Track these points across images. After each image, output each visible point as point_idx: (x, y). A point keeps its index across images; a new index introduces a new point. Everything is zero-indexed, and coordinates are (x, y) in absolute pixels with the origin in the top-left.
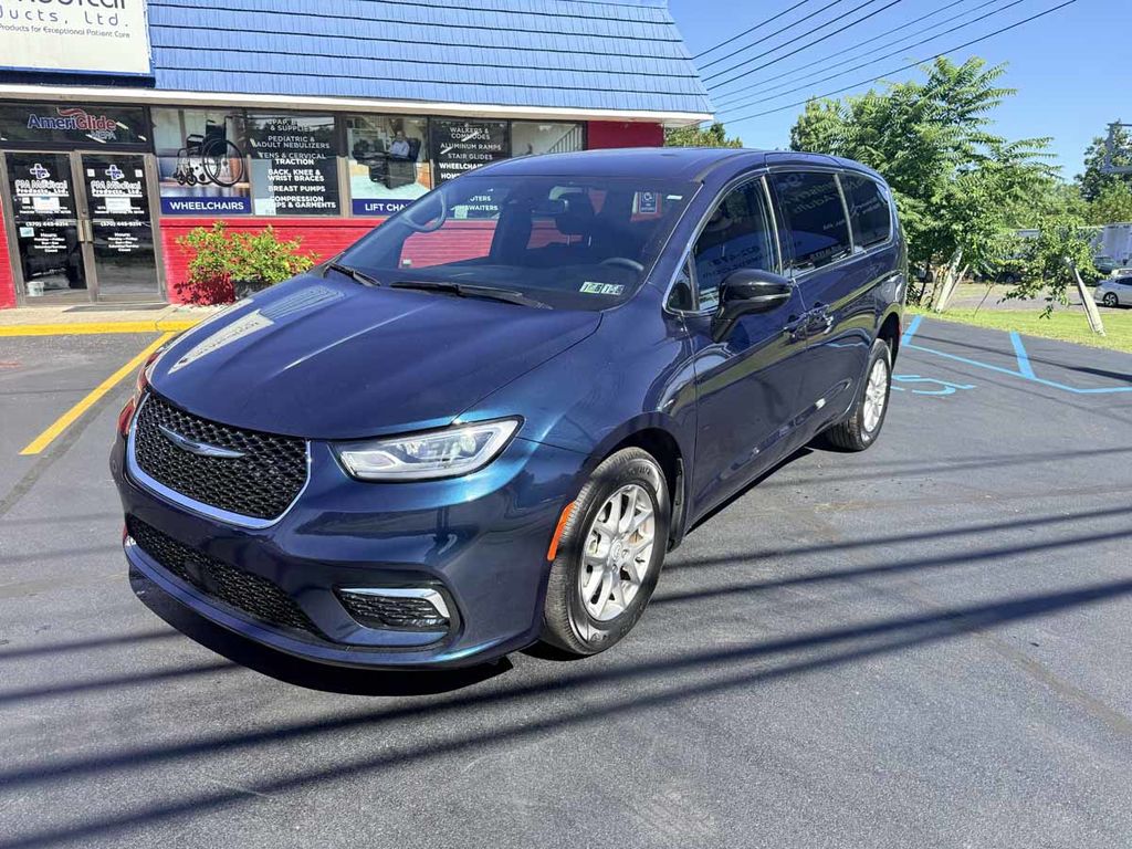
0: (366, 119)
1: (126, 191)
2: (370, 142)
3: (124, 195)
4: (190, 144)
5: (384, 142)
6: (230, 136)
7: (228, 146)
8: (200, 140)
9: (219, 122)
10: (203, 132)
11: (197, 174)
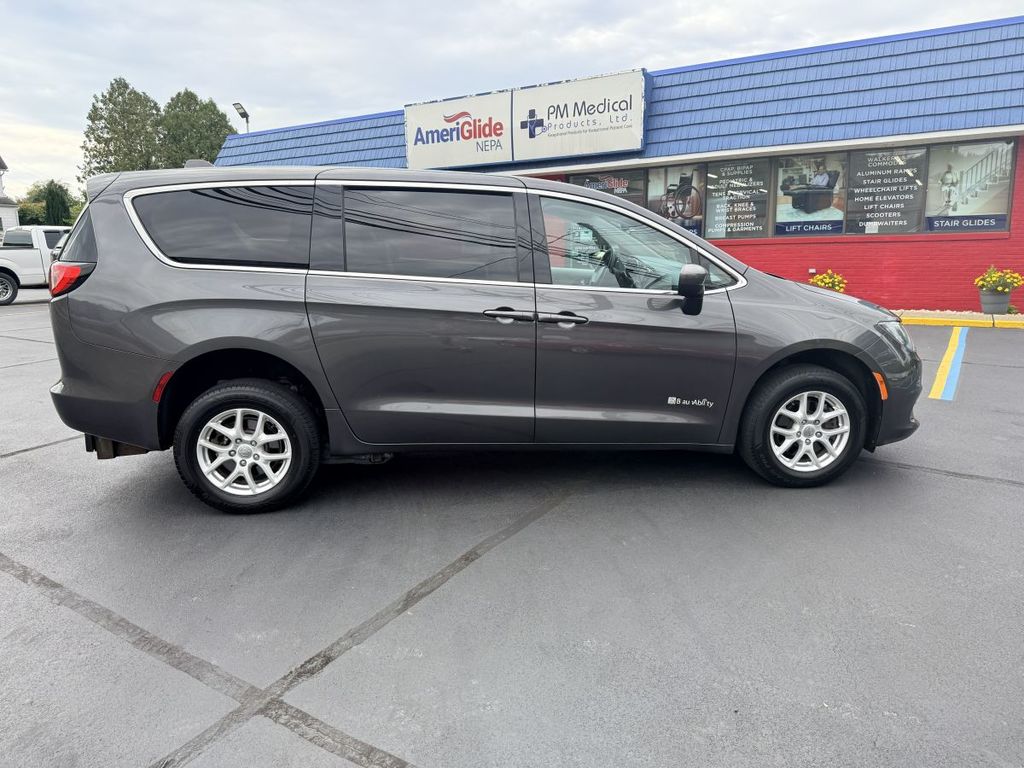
0: (795, 160)
2: (796, 177)
4: (669, 191)
5: (808, 177)
6: (694, 184)
7: (693, 190)
8: (675, 188)
9: (688, 174)
10: (677, 182)
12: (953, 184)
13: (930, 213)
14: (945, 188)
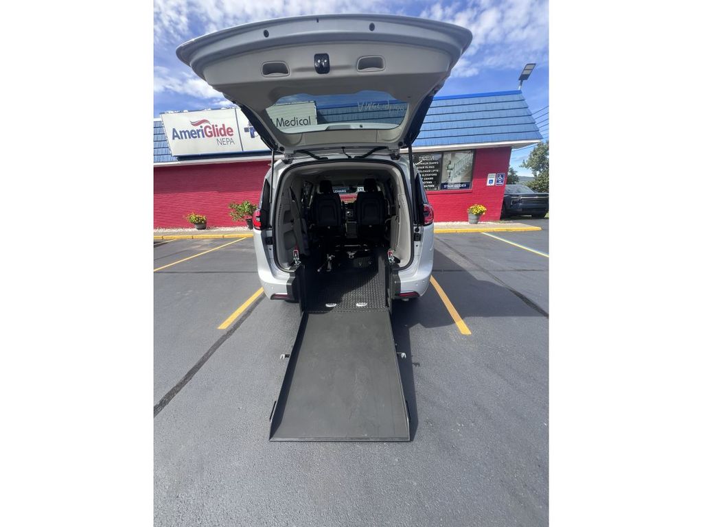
12: (451, 169)
13: (443, 182)
14: (448, 171)
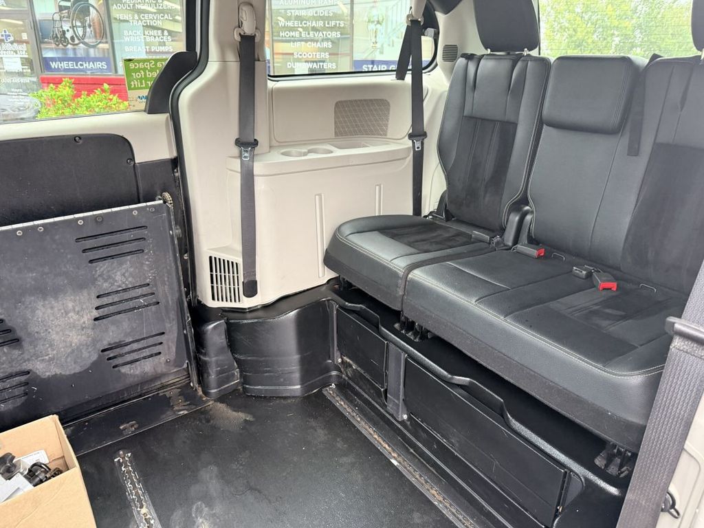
1: (16, 52)
3: (15, 55)
4: (61, 9)
8: (69, 4)
11: (68, 35)
14: (372, 27)
